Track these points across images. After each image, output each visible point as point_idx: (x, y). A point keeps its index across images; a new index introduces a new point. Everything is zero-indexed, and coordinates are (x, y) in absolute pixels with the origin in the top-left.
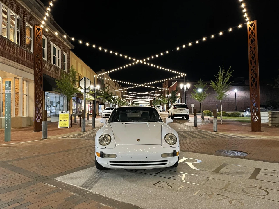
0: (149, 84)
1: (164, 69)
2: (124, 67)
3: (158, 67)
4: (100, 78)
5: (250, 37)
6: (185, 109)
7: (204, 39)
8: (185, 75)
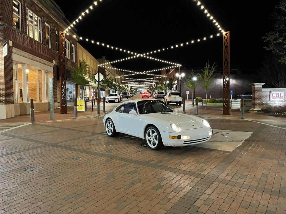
0: (148, 72)
1: (162, 61)
2: (127, 59)
3: (156, 59)
4: (103, 67)
5: (225, 44)
6: (178, 96)
7: (193, 42)
8: (181, 65)
